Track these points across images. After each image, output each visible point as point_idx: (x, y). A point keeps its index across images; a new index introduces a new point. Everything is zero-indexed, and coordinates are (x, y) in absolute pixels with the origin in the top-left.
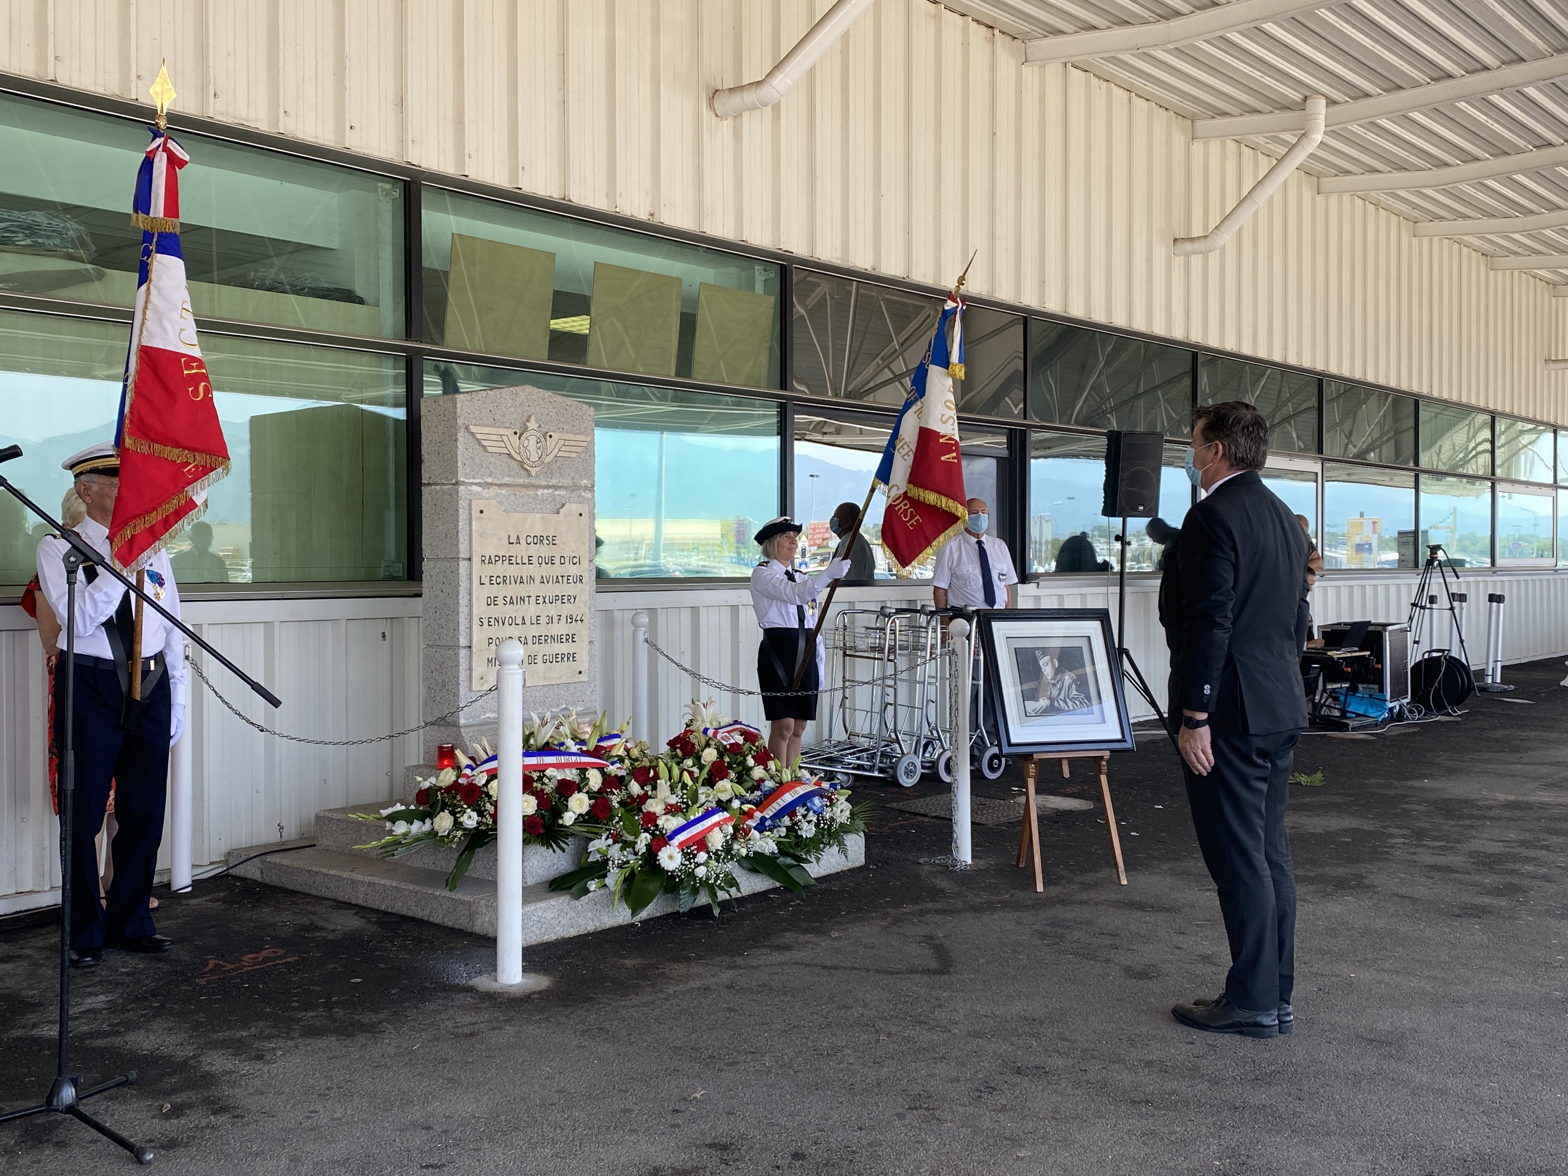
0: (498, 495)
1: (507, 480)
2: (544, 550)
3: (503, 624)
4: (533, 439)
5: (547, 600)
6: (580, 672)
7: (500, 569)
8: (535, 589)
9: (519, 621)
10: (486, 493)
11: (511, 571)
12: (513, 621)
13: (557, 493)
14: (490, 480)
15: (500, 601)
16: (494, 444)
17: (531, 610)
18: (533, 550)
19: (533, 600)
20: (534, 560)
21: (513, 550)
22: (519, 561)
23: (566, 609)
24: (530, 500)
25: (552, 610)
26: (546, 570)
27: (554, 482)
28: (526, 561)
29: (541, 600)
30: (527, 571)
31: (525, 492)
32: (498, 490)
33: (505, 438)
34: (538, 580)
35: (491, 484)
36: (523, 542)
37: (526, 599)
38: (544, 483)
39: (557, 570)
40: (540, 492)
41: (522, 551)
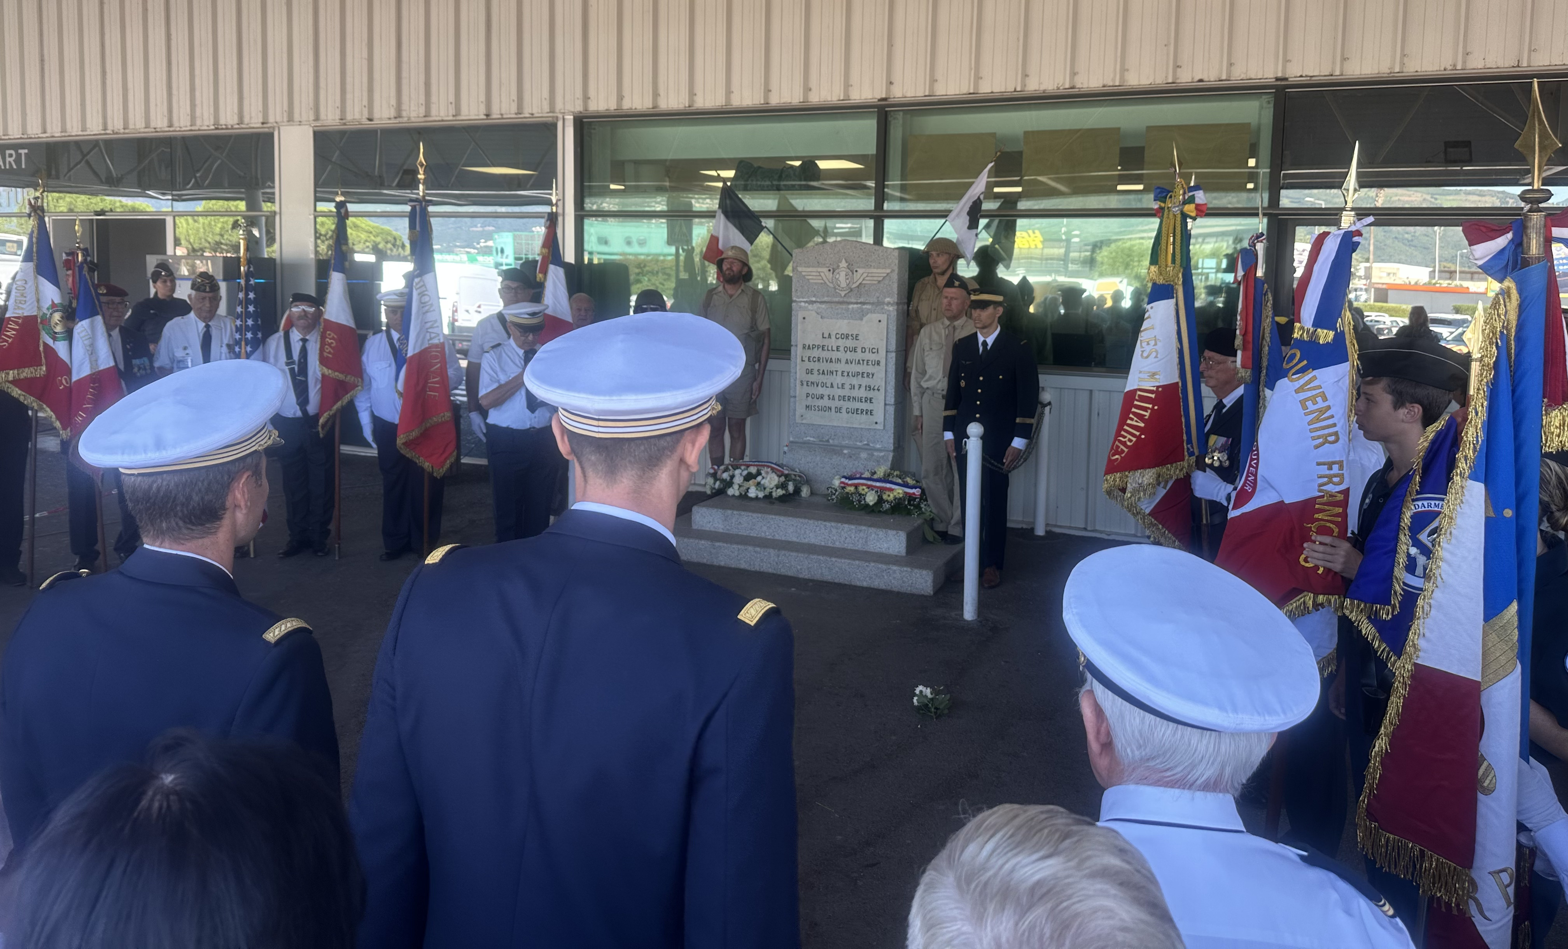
0: (819, 308)
1: (826, 299)
2: (850, 343)
3: (817, 386)
4: (843, 274)
5: (850, 374)
6: (876, 423)
7: (816, 353)
8: (841, 367)
9: (829, 385)
10: (810, 307)
11: (825, 354)
12: (824, 385)
13: (864, 307)
14: (814, 299)
15: (815, 372)
16: (814, 278)
17: (838, 380)
18: (840, 342)
19: (839, 373)
20: (841, 349)
21: (826, 342)
22: (830, 348)
23: (865, 381)
24: (844, 311)
25: (855, 381)
26: (849, 356)
27: (862, 300)
28: (834, 348)
29: (846, 374)
30: (835, 355)
31: (839, 306)
32: (818, 305)
33: (822, 274)
34: (843, 361)
35: (815, 302)
36: (833, 337)
37: (835, 373)
38: (853, 300)
39: (859, 355)
40: (851, 306)
41: (833, 343)
